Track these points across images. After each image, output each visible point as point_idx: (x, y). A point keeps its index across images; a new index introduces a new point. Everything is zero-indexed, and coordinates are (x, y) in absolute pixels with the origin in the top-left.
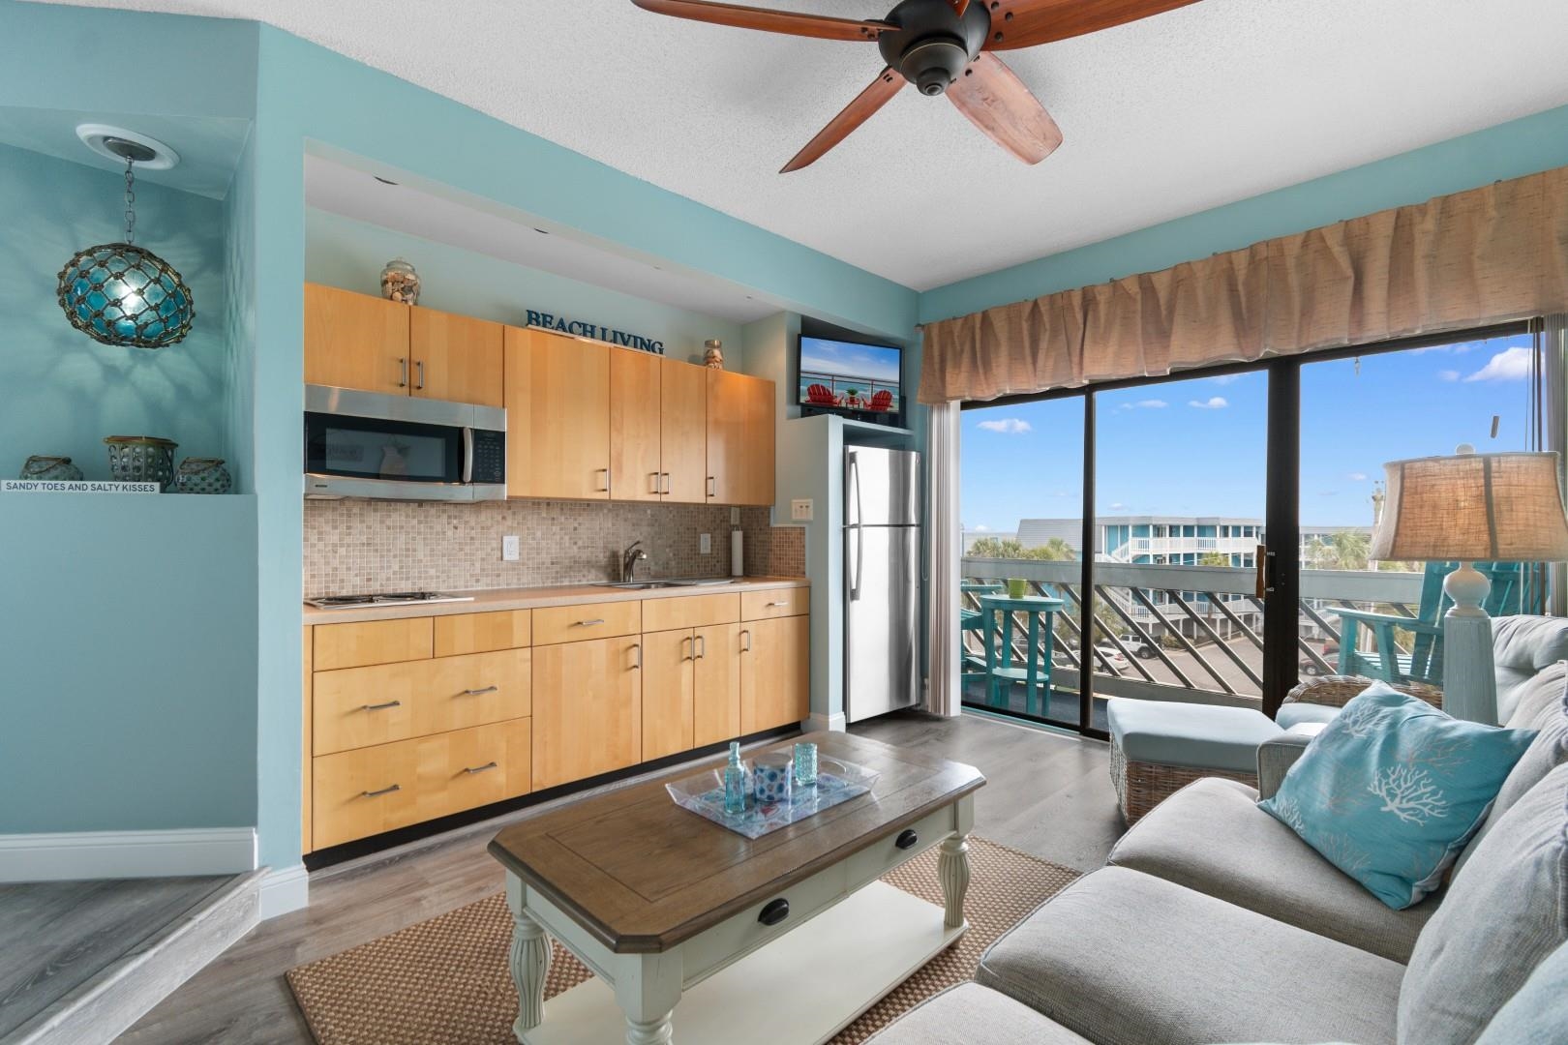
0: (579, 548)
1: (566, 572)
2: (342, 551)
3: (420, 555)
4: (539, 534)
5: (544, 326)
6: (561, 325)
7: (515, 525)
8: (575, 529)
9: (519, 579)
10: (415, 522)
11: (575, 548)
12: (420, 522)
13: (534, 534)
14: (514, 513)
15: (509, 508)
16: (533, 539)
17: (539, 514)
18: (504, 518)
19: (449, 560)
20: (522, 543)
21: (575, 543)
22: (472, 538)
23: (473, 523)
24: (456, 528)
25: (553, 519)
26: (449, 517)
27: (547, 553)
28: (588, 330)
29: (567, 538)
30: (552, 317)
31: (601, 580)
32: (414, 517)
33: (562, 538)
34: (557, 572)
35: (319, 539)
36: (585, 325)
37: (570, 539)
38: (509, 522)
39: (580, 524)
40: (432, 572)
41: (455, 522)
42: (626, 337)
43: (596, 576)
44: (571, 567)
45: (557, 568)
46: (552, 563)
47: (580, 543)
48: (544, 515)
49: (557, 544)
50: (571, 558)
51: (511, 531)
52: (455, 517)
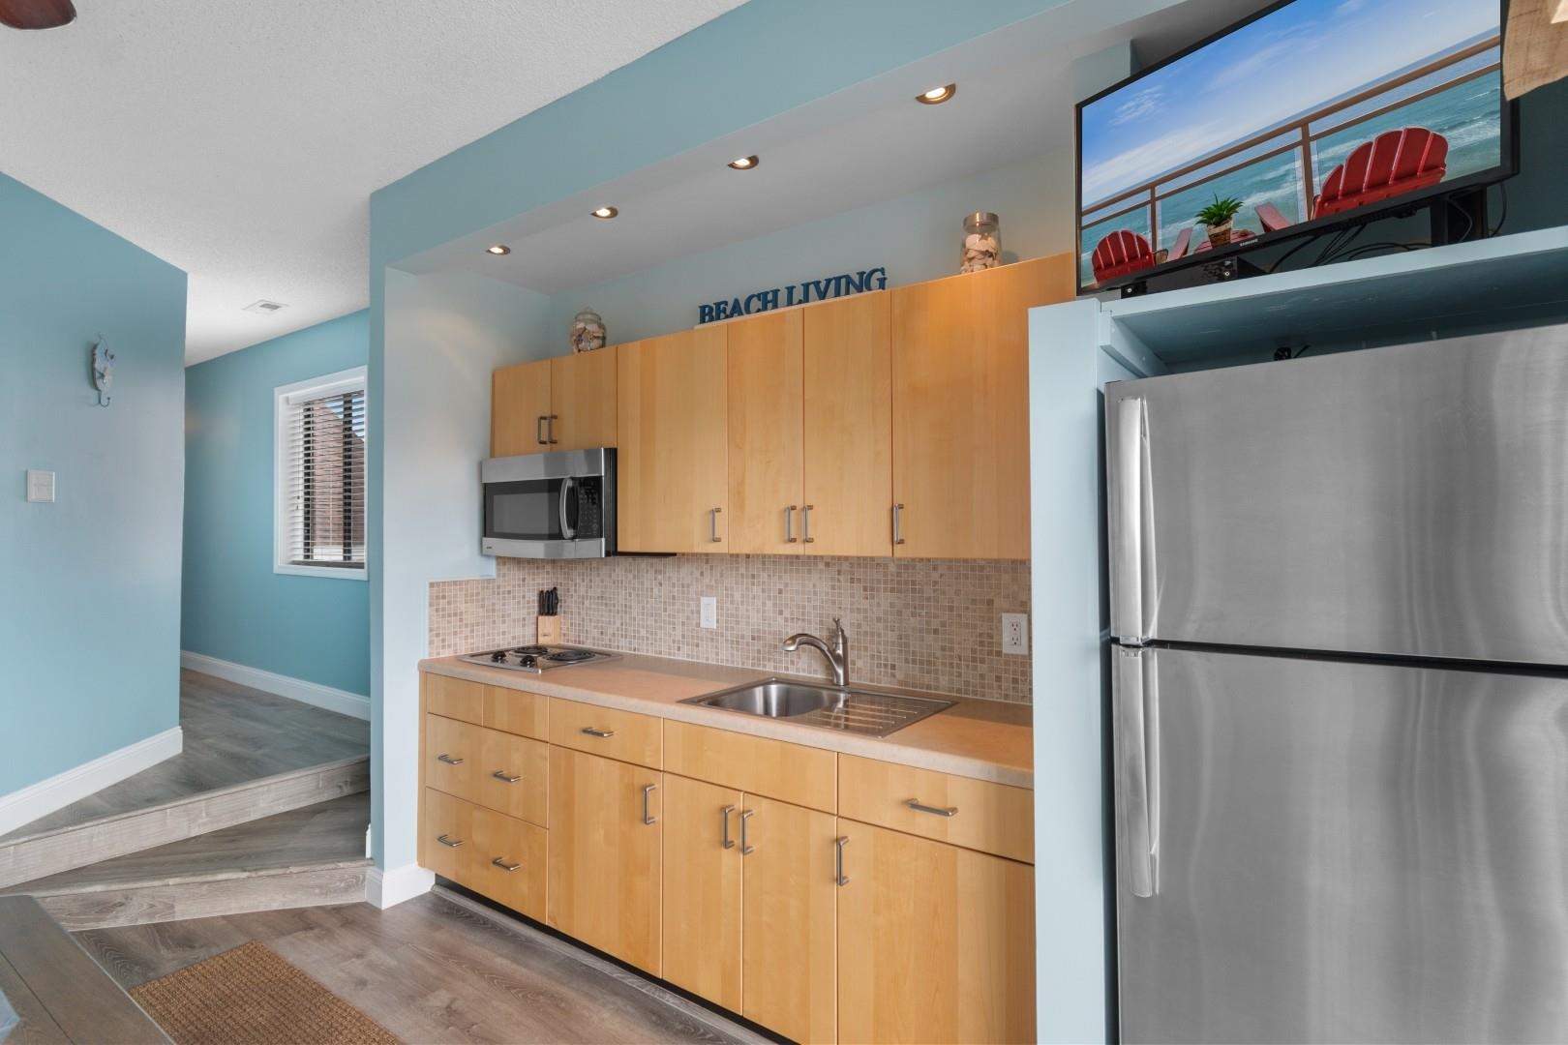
0: (786, 620)
1: (770, 653)
2: (587, 602)
3: (634, 614)
4: (737, 596)
5: (718, 318)
6: (736, 310)
7: (713, 583)
8: (780, 592)
9: (717, 654)
10: (631, 576)
11: (780, 620)
12: (634, 577)
13: (732, 595)
14: (712, 568)
15: (707, 562)
16: (732, 602)
17: (737, 569)
18: (702, 574)
19: (656, 621)
20: (720, 608)
21: (781, 613)
22: (674, 597)
23: (675, 580)
24: (661, 584)
25: (753, 576)
26: (656, 572)
27: (748, 623)
28: (768, 300)
29: (770, 604)
30: (726, 303)
31: (816, 672)
32: (631, 571)
33: (764, 604)
34: (759, 651)
35: (575, 591)
36: (766, 294)
37: (775, 605)
38: (707, 580)
39: (786, 585)
40: (643, 633)
41: (659, 577)
42: (822, 286)
43: (810, 665)
44: (775, 647)
45: (757, 645)
46: (753, 638)
47: (787, 613)
48: (742, 570)
49: (758, 612)
50: (775, 633)
51: (709, 591)
52: (660, 572)
